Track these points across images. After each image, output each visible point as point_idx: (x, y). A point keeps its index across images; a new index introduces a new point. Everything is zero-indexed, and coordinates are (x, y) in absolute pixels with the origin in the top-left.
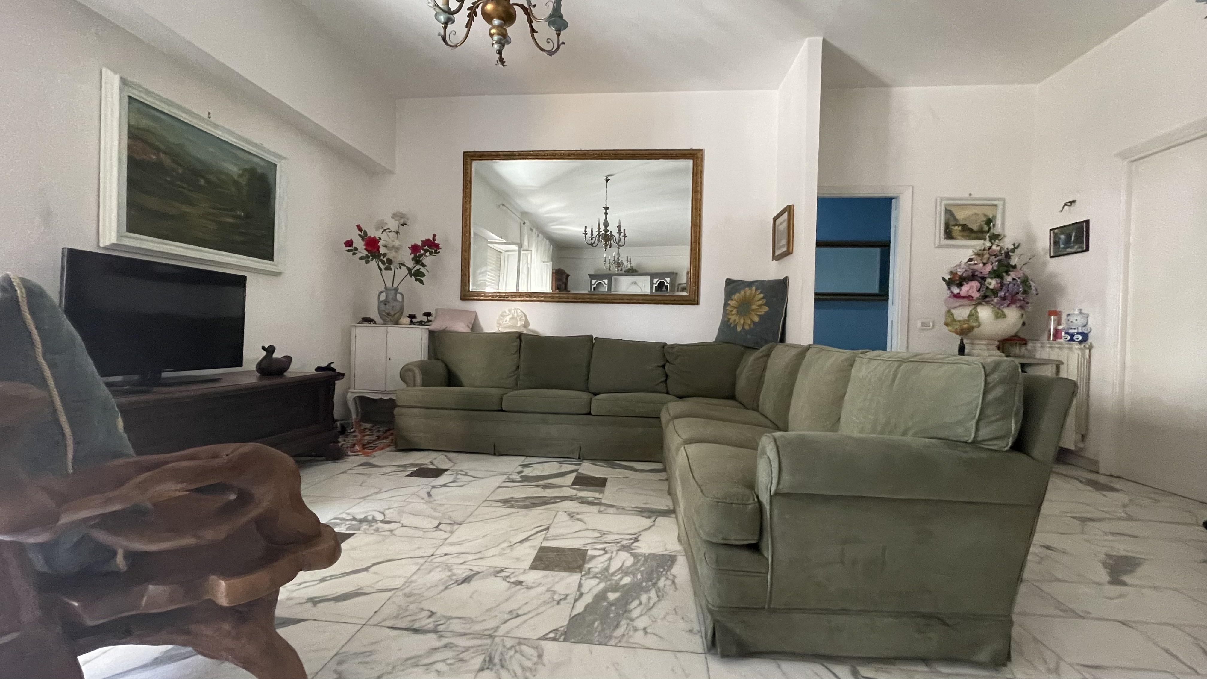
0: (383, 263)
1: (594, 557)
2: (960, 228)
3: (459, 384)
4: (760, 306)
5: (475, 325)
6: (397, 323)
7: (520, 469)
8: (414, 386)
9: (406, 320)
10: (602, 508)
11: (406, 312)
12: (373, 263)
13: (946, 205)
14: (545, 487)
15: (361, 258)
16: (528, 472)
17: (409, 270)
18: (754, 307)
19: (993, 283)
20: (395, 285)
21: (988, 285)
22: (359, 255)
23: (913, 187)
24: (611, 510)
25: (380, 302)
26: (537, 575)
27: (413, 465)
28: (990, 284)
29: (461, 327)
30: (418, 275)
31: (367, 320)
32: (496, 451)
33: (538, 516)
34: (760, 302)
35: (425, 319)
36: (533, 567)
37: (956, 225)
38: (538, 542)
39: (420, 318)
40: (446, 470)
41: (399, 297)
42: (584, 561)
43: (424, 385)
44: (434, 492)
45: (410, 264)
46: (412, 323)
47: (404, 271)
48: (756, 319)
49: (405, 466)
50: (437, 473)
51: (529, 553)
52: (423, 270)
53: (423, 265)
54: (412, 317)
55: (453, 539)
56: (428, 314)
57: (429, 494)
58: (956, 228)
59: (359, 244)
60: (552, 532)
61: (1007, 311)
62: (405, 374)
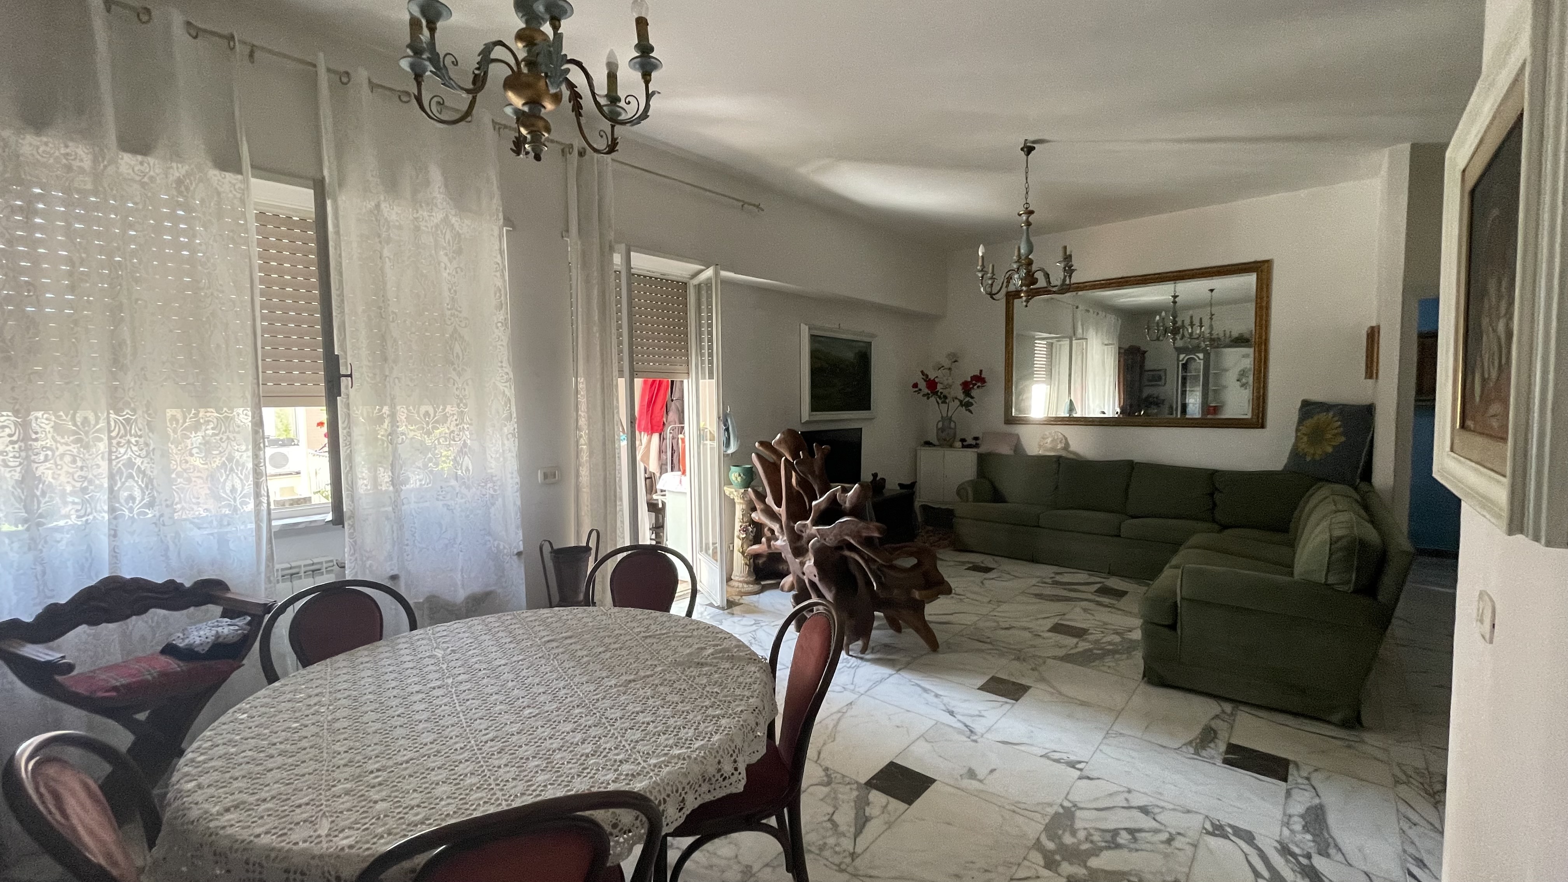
0: (940, 398)
1: (1092, 634)
3: (1003, 501)
4: (1335, 435)
5: (1018, 448)
6: (951, 446)
7: (1053, 575)
8: (967, 501)
9: (958, 444)
10: (1113, 610)
11: (958, 437)
12: (933, 399)
14: (1071, 590)
15: (924, 395)
16: (1058, 578)
17: (961, 402)
18: (1329, 436)
20: (950, 415)
22: (922, 393)
24: (1120, 612)
25: (938, 430)
26: (1050, 634)
27: (968, 562)
29: (1005, 449)
30: (967, 405)
31: (928, 444)
32: (1033, 559)
33: (1058, 607)
34: (1337, 431)
35: (974, 442)
36: (1050, 631)
38: (1056, 620)
39: (970, 441)
40: (993, 569)
41: (952, 425)
42: (1084, 634)
43: (974, 501)
44: (985, 582)
45: (961, 396)
46: (964, 447)
47: (957, 403)
48: (1329, 450)
49: (963, 563)
50: (987, 570)
51: (1049, 623)
52: (971, 400)
53: (972, 398)
54: (963, 440)
55: (999, 609)
56: (976, 439)
57: (982, 583)
59: (922, 385)
60: (1067, 617)
62: (961, 491)
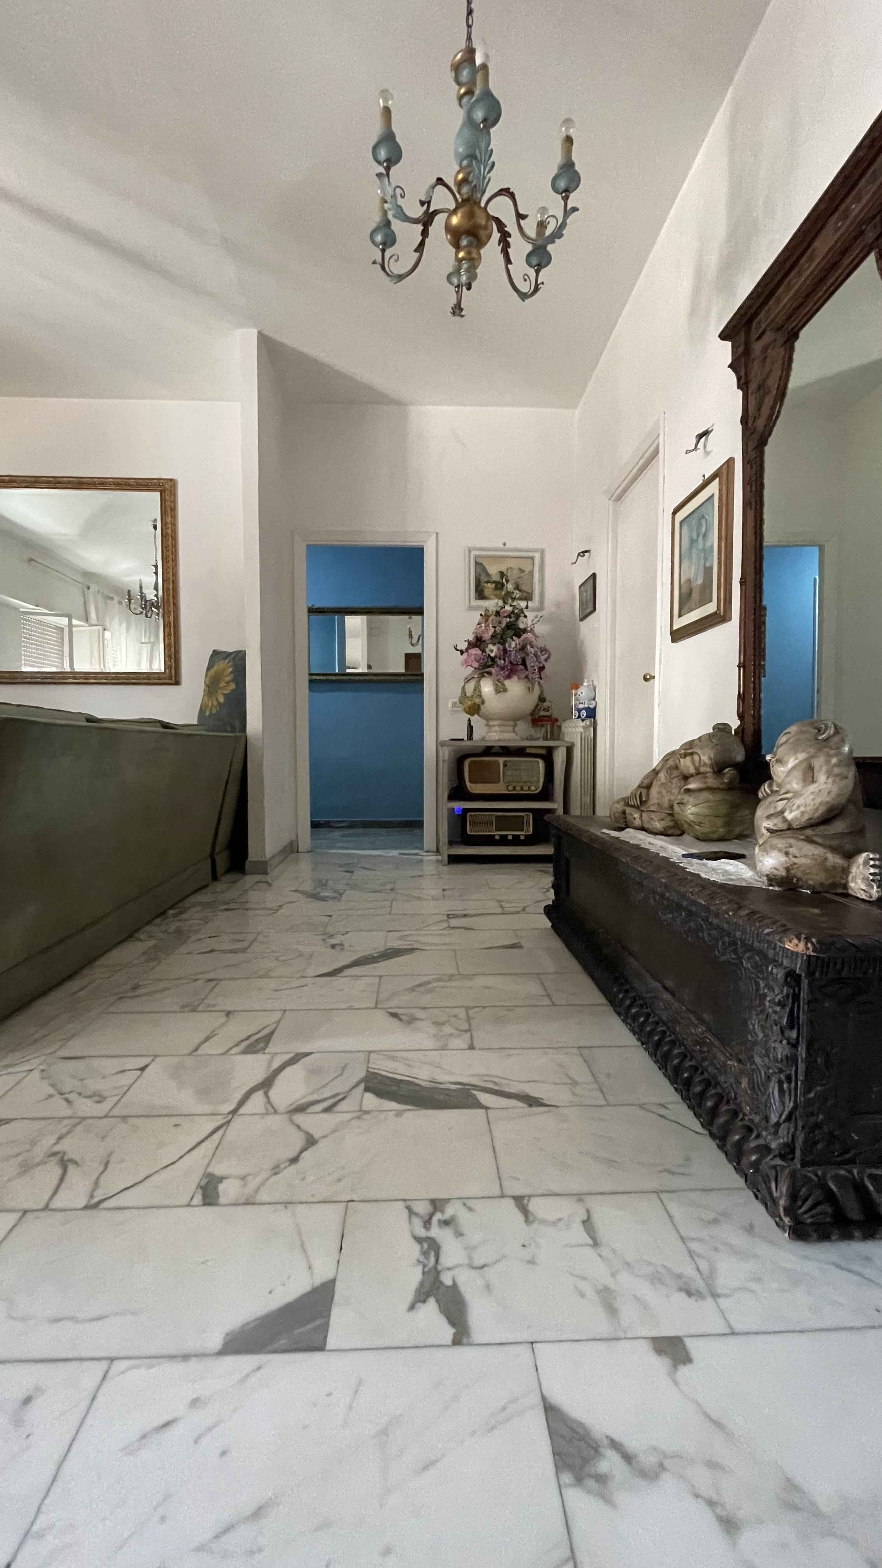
2: (493, 585)
4: (228, 683)
13: (476, 557)
18: (223, 684)
19: (493, 650)
21: (490, 653)
23: (437, 534)
28: (492, 651)
34: (228, 679)
37: (487, 582)
48: (221, 700)
58: (489, 585)
61: (507, 683)
